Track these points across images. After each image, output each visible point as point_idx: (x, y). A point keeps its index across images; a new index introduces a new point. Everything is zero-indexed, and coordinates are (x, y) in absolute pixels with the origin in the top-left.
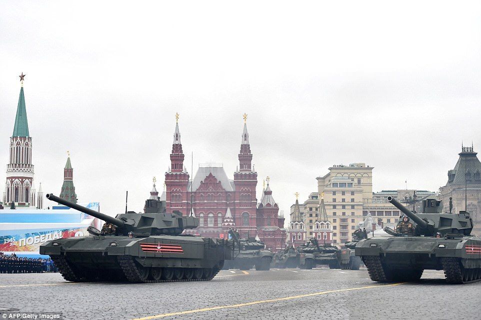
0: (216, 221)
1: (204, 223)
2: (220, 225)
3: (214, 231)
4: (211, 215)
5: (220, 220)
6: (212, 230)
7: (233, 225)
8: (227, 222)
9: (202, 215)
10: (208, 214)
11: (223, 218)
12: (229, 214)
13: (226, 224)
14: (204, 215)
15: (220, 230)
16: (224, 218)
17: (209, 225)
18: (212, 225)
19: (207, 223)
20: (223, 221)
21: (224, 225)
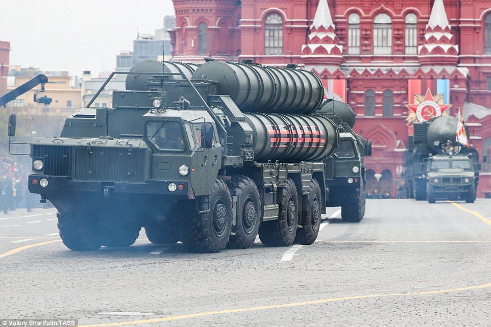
0: (399, 38)
1: (362, 45)
2: (410, 52)
3: (391, 71)
4: (383, 19)
5: (411, 35)
6: (384, 67)
7: (452, 50)
8: (433, 40)
9: (354, 19)
10: (373, 17)
11: (422, 27)
12: (439, 16)
13: (430, 47)
14: (362, 18)
15: (410, 68)
16: (423, 30)
17: (377, 52)
18: (387, 52)
19: (371, 45)
20: (421, 38)
21: (425, 51)
